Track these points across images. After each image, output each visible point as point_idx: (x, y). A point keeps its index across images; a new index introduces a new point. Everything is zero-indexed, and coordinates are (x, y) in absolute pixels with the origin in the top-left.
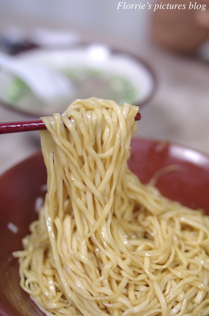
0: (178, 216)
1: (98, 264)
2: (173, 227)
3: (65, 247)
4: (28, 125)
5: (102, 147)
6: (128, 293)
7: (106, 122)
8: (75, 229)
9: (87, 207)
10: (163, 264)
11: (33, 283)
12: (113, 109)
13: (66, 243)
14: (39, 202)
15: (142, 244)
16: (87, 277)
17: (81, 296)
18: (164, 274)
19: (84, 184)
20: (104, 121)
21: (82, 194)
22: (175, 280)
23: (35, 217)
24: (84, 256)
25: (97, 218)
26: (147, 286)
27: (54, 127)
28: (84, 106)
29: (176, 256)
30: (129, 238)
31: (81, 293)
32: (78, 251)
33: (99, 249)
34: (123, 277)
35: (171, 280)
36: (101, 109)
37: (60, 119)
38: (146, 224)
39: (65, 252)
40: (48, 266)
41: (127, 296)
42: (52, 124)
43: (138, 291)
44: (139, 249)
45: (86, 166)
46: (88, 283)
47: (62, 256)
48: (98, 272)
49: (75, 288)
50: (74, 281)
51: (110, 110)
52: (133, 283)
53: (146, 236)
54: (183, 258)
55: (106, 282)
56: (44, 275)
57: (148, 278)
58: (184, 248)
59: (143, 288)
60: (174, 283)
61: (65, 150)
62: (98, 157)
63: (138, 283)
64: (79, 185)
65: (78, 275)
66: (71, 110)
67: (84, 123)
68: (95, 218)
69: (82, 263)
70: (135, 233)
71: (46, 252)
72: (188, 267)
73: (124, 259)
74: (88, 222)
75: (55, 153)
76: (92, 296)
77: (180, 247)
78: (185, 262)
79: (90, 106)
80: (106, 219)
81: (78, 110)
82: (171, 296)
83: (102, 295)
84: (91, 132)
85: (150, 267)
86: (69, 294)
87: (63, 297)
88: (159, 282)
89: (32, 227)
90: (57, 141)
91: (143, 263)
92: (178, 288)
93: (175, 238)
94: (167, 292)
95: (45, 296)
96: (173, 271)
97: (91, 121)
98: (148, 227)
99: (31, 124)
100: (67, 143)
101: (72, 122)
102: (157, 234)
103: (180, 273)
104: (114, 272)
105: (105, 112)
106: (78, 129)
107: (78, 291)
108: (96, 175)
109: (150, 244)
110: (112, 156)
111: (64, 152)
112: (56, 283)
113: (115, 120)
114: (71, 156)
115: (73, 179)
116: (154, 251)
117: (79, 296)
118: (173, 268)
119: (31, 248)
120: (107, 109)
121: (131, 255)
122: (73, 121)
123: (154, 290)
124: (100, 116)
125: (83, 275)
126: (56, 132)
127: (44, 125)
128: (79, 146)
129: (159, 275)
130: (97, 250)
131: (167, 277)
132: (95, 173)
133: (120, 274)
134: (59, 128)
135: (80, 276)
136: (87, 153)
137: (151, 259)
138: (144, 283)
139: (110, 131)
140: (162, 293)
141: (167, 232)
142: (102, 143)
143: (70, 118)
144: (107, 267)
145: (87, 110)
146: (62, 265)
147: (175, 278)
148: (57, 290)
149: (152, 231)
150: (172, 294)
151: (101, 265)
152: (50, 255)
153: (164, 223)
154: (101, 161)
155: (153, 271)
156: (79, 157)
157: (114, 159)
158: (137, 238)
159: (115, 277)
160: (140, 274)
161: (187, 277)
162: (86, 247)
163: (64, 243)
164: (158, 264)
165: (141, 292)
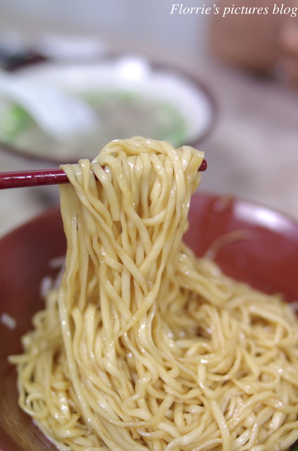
0: (247, 304)
1: (131, 375)
2: (239, 320)
3: (85, 350)
4: (42, 176)
5: (149, 210)
6: (173, 416)
7: (156, 173)
8: (100, 325)
9: (120, 294)
10: (224, 374)
11: (38, 401)
12: (166, 155)
13: (86, 345)
14: (46, 283)
15: (194, 346)
16: (115, 394)
17: (107, 421)
18: (226, 388)
19: (120, 261)
20: (153, 171)
21: (116, 275)
22: (242, 396)
23: (41, 305)
24: (111, 364)
25: (134, 309)
26: (202, 405)
27: (80, 179)
28: (125, 150)
29: (243, 362)
30: (176, 338)
31: (106, 416)
32: (103, 356)
33: (133, 355)
34: (166, 394)
35: (236, 396)
36: (150, 154)
37: (89, 167)
38: (200, 315)
39: (85, 358)
40: (59, 376)
41: (172, 420)
42: (77, 174)
43: (188, 413)
44: (191, 352)
45: (124, 236)
46: (117, 403)
47: (79, 362)
48: (131, 386)
49: (96, 409)
50: (96, 400)
51: (162, 156)
52: (182, 401)
53: (200, 333)
54: (254, 365)
55: (142, 402)
56: (53, 389)
57: (203, 395)
58: (254, 350)
59: (195, 409)
60: (239, 401)
61: (95, 213)
62: (142, 223)
63: (188, 402)
64: (113, 262)
65: (103, 391)
66: (105, 155)
67: (124, 174)
68: (131, 310)
69: (108, 374)
70: (185, 329)
71: (57, 356)
72: (260, 378)
73: (169, 369)
74: (119, 314)
75: (80, 217)
76: (122, 420)
77: (249, 349)
78: (256, 371)
79: (133, 150)
80: (148, 312)
81: (116, 155)
82: (236, 420)
83: (137, 420)
84: (134, 187)
85: (207, 379)
86: (89, 419)
87: (81, 421)
88: (219, 400)
89: (37, 320)
90: (83, 199)
91: (196, 373)
92: (245, 409)
93: (242, 336)
94: (230, 414)
95: (55, 419)
96: (239, 384)
97: (134, 171)
98: (203, 320)
99: (46, 175)
100: (98, 204)
101: (106, 173)
102: (216, 331)
103: (248, 387)
104: (154, 387)
105: (155, 158)
106: (114, 183)
107: (102, 413)
108: (138, 248)
109: (205, 345)
110: (162, 223)
111: (92, 215)
112: (70, 401)
113: (169, 170)
114: (103, 221)
115: (104, 254)
116: (212, 355)
117: (103, 421)
118: (238, 379)
119: (35, 351)
120: (158, 153)
121: (178, 364)
122: (108, 171)
123: (211, 411)
124: (148, 165)
125: (110, 392)
126: (83, 187)
127: (66, 176)
128: (115, 207)
129: (219, 390)
130: (130, 355)
131: (230, 392)
132: (137, 246)
133: (163, 389)
134: (88, 181)
135: (105, 393)
136: (126, 217)
137: (207, 367)
138: (197, 402)
139: (161, 186)
140: (222, 415)
141: (230, 327)
142: (149, 203)
143: (103, 167)
144: (143, 381)
145: (129, 155)
146: (80, 376)
147: (241, 393)
148: (72, 411)
149: (208, 326)
150: (238, 417)
151: (134, 376)
152: (61, 359)
153: (226, 315)
154: (146, 229)
155: (209, 384)
156: (114, 222)
157: (165, 227)
158: (188, 337)
159: (156, 394)
160: (191, 389)
161: (258, 392)
162: (113, 351)
163: (83, 345)
164: (218, 374)
165: (193, 414)
